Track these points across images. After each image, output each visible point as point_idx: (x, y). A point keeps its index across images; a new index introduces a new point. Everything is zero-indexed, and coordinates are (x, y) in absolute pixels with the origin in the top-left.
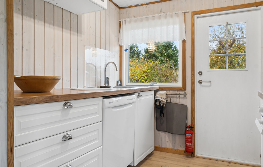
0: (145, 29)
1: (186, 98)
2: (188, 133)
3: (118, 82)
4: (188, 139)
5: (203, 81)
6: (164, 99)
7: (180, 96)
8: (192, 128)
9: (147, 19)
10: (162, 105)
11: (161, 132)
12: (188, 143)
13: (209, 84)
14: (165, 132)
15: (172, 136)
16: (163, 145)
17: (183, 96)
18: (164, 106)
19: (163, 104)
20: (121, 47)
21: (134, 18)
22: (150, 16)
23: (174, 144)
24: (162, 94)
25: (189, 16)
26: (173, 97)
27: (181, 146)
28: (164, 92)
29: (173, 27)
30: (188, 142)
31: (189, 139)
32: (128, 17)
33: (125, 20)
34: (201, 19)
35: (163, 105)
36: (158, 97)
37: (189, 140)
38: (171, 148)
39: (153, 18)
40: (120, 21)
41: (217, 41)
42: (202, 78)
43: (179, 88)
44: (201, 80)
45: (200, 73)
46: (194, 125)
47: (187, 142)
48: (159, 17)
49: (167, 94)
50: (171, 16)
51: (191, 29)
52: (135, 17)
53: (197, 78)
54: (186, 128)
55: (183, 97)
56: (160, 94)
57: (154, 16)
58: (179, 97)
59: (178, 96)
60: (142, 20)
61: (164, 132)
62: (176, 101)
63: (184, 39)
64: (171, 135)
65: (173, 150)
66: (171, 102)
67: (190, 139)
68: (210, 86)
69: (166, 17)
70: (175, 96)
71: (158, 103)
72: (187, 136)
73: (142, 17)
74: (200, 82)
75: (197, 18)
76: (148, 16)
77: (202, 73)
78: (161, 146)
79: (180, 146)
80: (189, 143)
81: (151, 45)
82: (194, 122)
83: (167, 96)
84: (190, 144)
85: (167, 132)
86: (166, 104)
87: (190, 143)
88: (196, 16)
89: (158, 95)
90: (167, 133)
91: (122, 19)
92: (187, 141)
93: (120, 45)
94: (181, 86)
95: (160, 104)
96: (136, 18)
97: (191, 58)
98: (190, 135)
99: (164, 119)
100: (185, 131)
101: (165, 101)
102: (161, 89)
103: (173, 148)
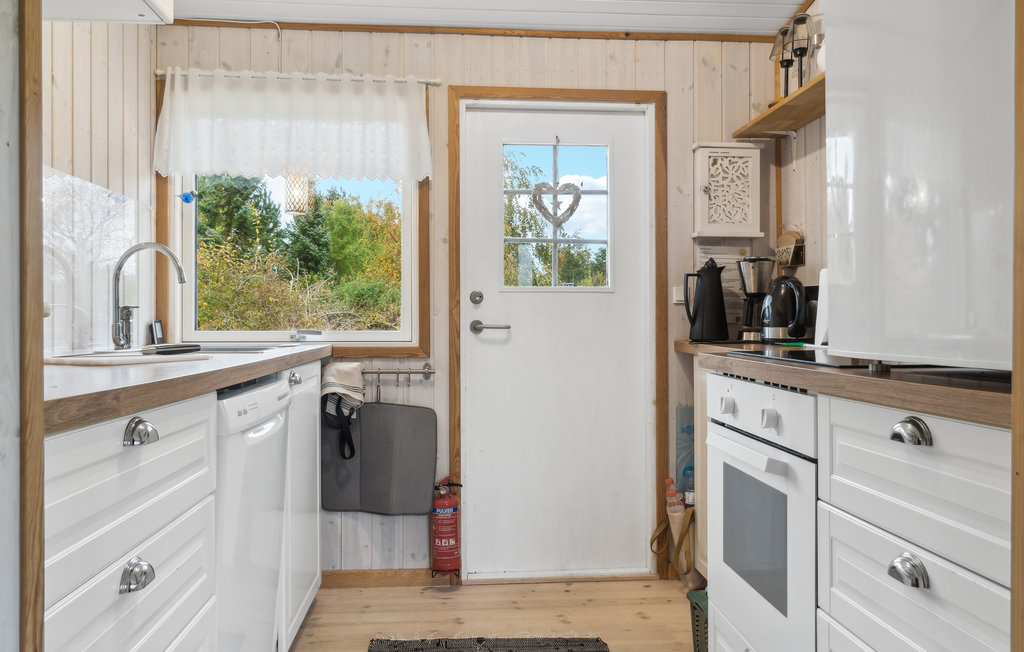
0: (274, 123)
1: (433, 385)
2: (444, 507)
3: (151, 328)
4: (442, 525)
5: (485, 323)
6: (355, 389)
7: (412, 377)
8: (453, 484)
9: (285, 86)
10: (346, 412)
11: (339, 513)
12: (444, 541)
13: (502, 334)
14: (355, 514)
15: (382, 524)
16: (348, 565)
17: (420, 377)
18: (354, 416)
19: (352, 410)
20: (161, 182)
21: (223, 72)
22: (297, 75)
23: (390, 550)
24: (348, 374)
25: (441, 99)
26: (386, 383)
27: (413, 556)
28: (355, 365)
29: (383, 128)
30: (444, 538)
31: (446, 525)
32: (198, 64)
33: (185, 73)
34: (479, 114)
35: (351, 414)
36: (334, 385)
37: (449, 529)
38: (379, 568)
39: (309, 86)
40: (159, 72)
41: (529, 193)
42: (482, 314)
43: (405, 349)
44: (480, 323)
45: (477, 298)
46: (458, 475)
47: (441, 539)
48: (334, 87)
49: (363, 373)
50: (380, 87)
51: (448, 145)
52: (226, 66)
53: (468, 313)
54: (437, 488)
55: (421, 381)
56: (339, 371)
57: (310, 76)
58: (409, 380)
59: (402, 377)
60: (260, 85)
61: (351, 514)
62: (394, 394)
63: (428, 178)
64: (377, 518)
65: (386, 573)
66: (378, 402)
67: (452, 524)
68: (506, 341)
69: (358, 87)
70: (394, 377)
71: (331, 409)
72: (441, 516)
73: (259, 74)
74: (476, 327)
75: (469, 108)
76: (284, 75)
77: (481, 297)
78: (338, 568)
79: (410, 557)
80: (449, 538)
81: (297, 185)
82: (460, 467)
83: (364, 380)
84: (452, 542)
85: (361, 511)
86: (359, 411)
87: (452, 537)
88: (463, 103)
89: (333, 375)
90: (360, 514)
91: (169, 69)
92: (442, 533)
93: (158, 175)
94: (415, 343)
95: (338, 409)
96: (232, 73)
97: (447, 246)
98: (452, 510)
99: (353, 465)
100: (434, 499)
101: (358, 397)
102: (339, 354)
103: (384, 567)
